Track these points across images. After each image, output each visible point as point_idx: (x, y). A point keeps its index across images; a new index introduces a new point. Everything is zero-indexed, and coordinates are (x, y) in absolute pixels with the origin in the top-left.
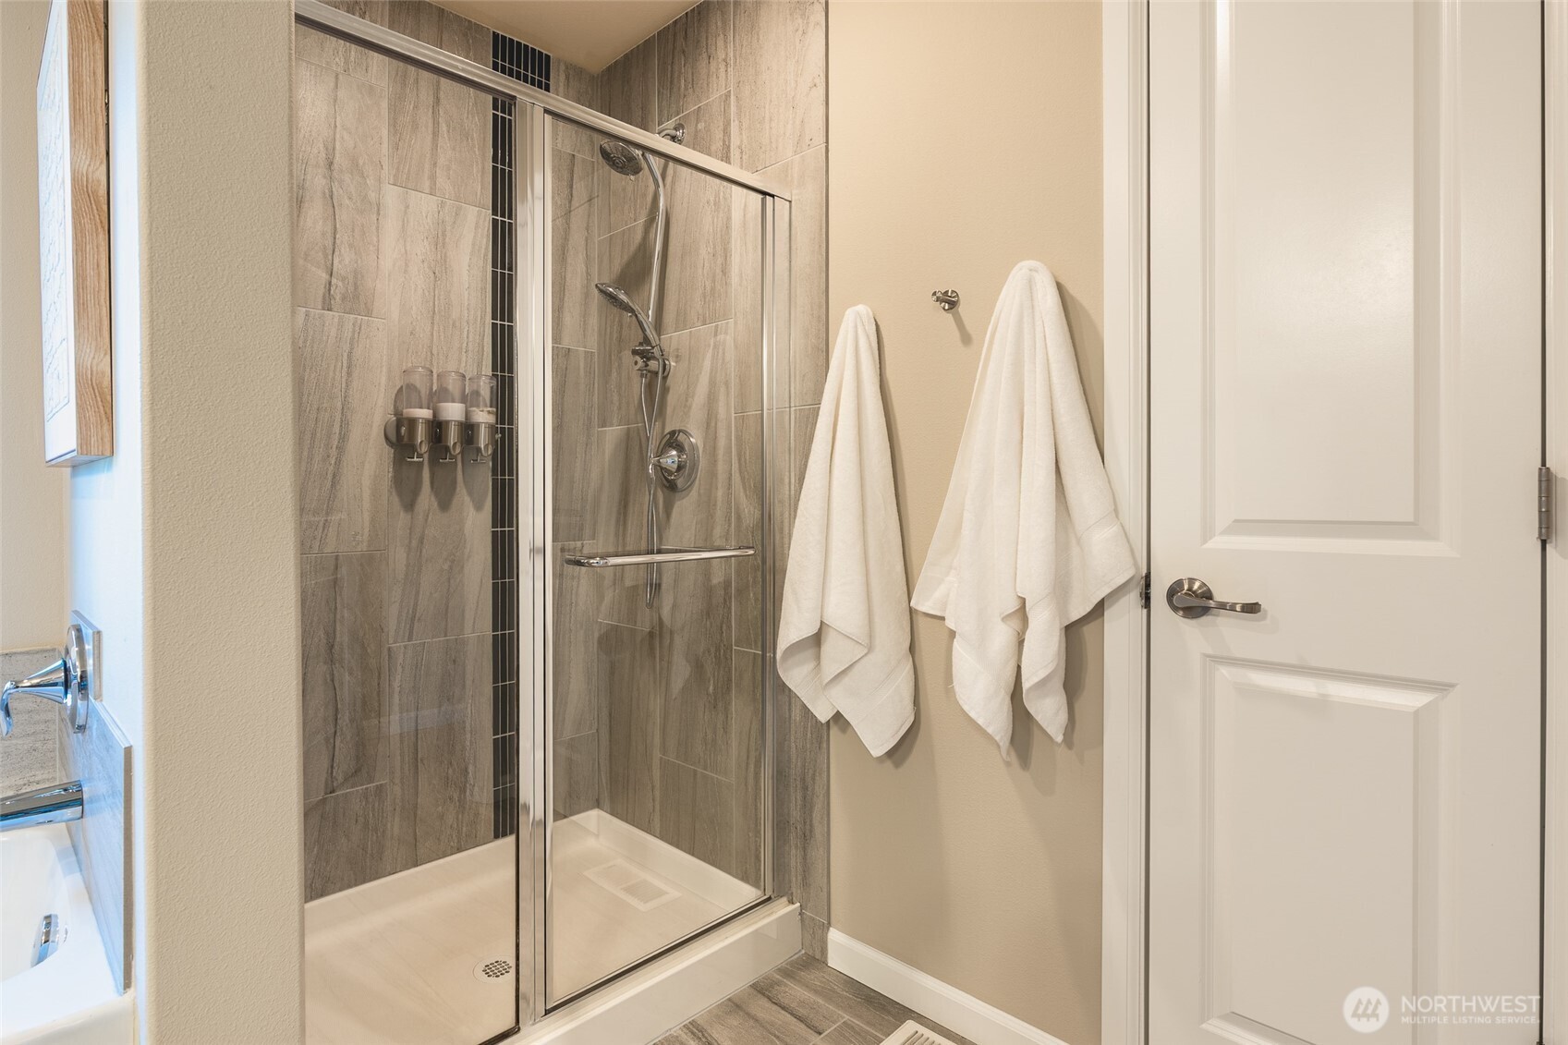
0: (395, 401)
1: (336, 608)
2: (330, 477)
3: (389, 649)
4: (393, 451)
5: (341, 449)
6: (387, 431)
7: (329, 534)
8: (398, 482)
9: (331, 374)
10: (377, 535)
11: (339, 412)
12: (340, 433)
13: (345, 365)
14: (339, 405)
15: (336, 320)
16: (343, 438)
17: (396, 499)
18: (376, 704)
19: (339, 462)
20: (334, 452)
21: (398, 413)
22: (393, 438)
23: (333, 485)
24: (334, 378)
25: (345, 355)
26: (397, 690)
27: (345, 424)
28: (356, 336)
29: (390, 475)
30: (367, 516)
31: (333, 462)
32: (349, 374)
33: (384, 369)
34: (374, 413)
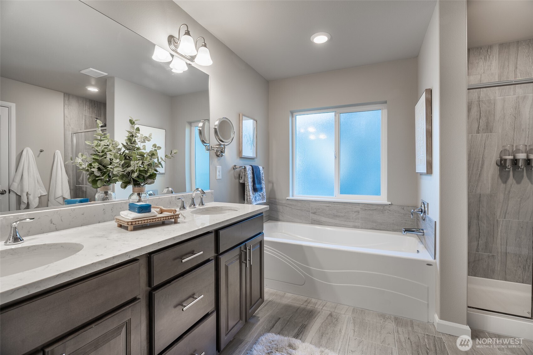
0: (500, 154)
1: (480, 207)
2: (478, 174)
3: (497, 220)
4: (499, 167)
5: (482, 167)
6: (497, 162)
7: (478, 189)
8: (501, 176)
9: (479, 149)
10: (493, 189)
11: (482, 158)
12: (481, 164)
13: (483, 146)
14: (481, 157)
15: (481, 136)
16: (483, 164)
17: (500, 180)
18: (492, 234)
19: (481, 170)
20: (480, 168)
21: (501, 157)
22: (499, 164)
23: (479, 176)
24: (480, 150)
25: (483, 144)
26: (500, 231)
27: (483, 161)
28: (487, 138)
29: (498, 174)
30: (490, 185)
31: (479, 171)
32: (484, 149)
33: (496, 146)
34: (492, 157)
